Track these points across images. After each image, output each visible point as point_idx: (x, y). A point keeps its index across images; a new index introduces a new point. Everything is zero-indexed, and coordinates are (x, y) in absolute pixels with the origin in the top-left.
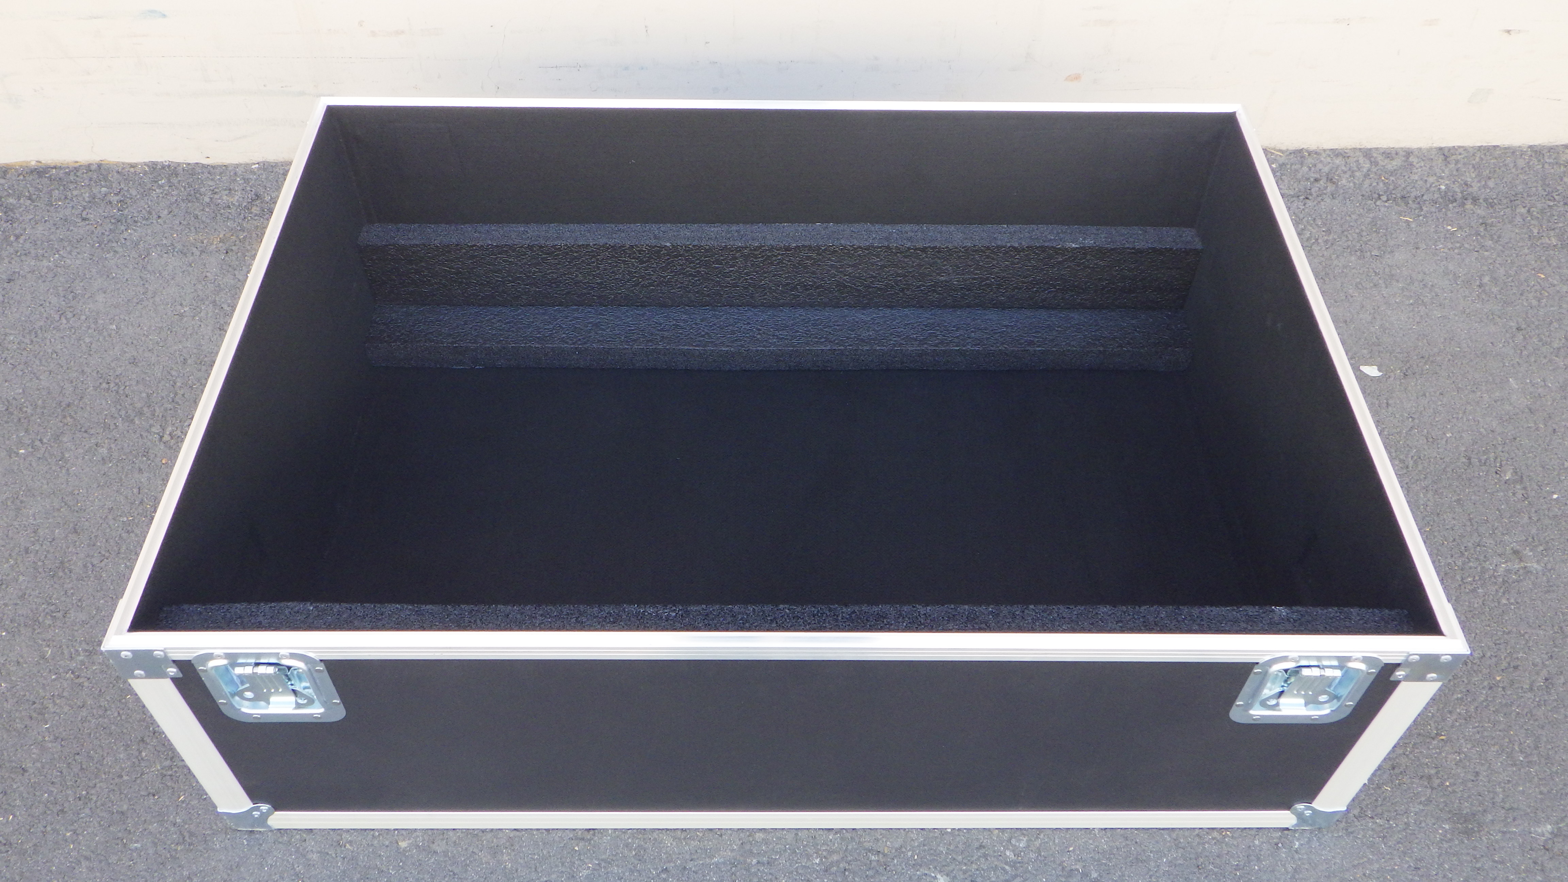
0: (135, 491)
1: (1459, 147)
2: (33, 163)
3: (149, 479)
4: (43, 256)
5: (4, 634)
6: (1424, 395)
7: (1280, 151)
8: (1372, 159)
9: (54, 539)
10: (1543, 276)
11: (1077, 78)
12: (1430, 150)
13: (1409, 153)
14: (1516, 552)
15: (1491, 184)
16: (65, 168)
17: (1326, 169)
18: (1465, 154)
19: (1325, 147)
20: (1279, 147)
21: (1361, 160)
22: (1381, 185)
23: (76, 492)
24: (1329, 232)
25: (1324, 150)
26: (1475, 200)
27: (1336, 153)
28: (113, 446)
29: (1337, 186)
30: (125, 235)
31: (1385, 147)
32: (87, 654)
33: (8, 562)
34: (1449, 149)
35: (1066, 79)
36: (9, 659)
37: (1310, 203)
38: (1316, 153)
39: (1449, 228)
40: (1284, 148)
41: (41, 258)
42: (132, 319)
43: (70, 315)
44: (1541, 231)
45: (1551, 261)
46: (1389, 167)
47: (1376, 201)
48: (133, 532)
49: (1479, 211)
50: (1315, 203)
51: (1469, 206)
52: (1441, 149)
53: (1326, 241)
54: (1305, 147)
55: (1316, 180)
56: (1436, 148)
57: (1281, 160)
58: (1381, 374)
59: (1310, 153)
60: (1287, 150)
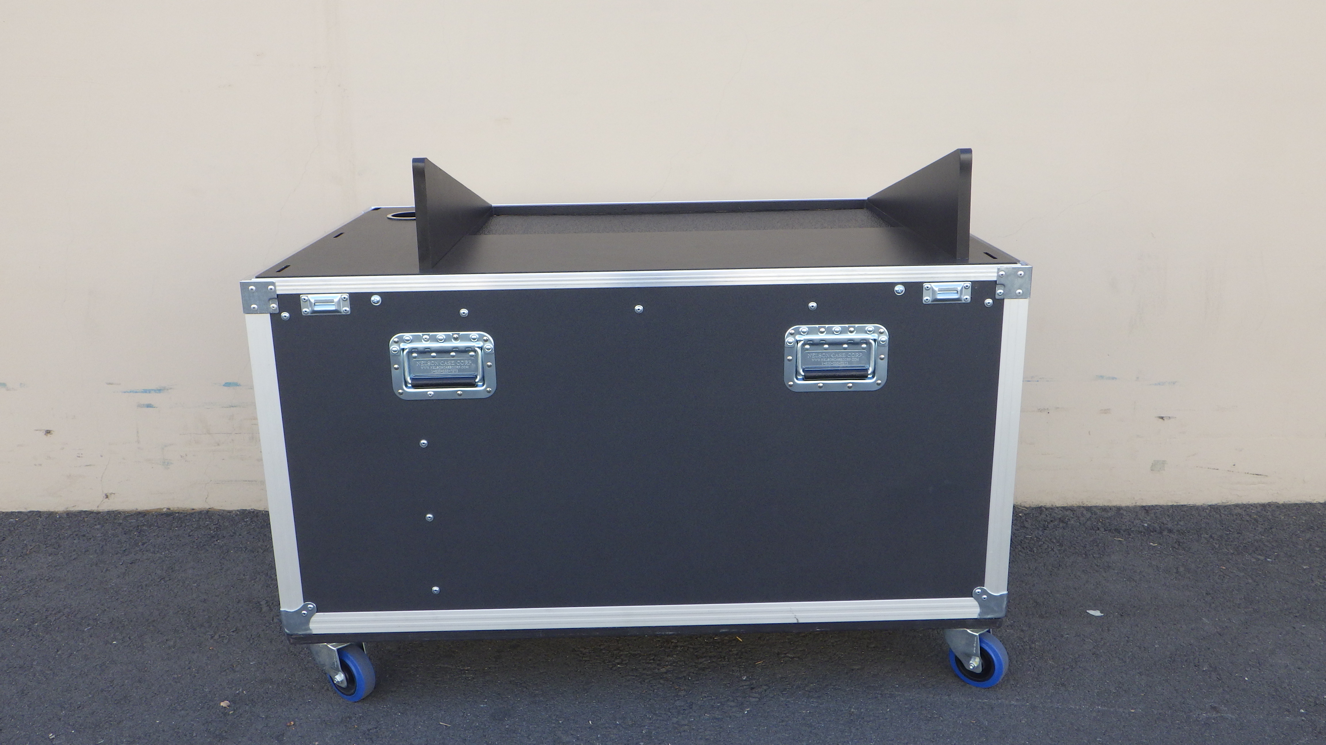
0: (187, 663)
1: (1156, 505)
2: (165, 510)
3: (198, 657)
4: (158, 552)
5: (73, 731)
6: (1137, 625)
7: (1024, 507)
8: (1093, 512)
9: (123, 685)
10: (1224, 568)
12: (1135, 507)
13: (1119, 509)
14: (1214, 708)
15: (1182, 523)
16: (184, 513)
17: (1059, 516)
18: (1161, 509)
19: (1057, 506)
20: (1023, 504)
21: (1085, 512)
22: (1100, 524)
23: (146, 662)
24: (1061, 545)
25: (1057, 508)
26: (1170, 531)
27: (1064, 509)
28: (178, 641)
29: (1067, 524)
30: (216, 543)
31: (1101, 505)
33: (87, 695)
34: (1149, 507)
37: (1046, 531)
38: (1051, 508)
39: (1151, 544)
40: (1027, 506)
41: (156, 553)
42: (209, 581)
43: (167, 579)
44: (1221, 546)
45: (1230, 561)
46: (1106, 516)
47: (1096, 530)
48: (179, 682)
49: (1173, 536)
50: (1051, 531)
51: (1165, 533)
52: (1143, 507)
53: (1059, 550)
54: (1043, 505)
55: (1052, 521)
56: (1139, 506)
57: (1027, 512)
58: (1103, 614)
59: (1047, 509)
60: (1030, 507)
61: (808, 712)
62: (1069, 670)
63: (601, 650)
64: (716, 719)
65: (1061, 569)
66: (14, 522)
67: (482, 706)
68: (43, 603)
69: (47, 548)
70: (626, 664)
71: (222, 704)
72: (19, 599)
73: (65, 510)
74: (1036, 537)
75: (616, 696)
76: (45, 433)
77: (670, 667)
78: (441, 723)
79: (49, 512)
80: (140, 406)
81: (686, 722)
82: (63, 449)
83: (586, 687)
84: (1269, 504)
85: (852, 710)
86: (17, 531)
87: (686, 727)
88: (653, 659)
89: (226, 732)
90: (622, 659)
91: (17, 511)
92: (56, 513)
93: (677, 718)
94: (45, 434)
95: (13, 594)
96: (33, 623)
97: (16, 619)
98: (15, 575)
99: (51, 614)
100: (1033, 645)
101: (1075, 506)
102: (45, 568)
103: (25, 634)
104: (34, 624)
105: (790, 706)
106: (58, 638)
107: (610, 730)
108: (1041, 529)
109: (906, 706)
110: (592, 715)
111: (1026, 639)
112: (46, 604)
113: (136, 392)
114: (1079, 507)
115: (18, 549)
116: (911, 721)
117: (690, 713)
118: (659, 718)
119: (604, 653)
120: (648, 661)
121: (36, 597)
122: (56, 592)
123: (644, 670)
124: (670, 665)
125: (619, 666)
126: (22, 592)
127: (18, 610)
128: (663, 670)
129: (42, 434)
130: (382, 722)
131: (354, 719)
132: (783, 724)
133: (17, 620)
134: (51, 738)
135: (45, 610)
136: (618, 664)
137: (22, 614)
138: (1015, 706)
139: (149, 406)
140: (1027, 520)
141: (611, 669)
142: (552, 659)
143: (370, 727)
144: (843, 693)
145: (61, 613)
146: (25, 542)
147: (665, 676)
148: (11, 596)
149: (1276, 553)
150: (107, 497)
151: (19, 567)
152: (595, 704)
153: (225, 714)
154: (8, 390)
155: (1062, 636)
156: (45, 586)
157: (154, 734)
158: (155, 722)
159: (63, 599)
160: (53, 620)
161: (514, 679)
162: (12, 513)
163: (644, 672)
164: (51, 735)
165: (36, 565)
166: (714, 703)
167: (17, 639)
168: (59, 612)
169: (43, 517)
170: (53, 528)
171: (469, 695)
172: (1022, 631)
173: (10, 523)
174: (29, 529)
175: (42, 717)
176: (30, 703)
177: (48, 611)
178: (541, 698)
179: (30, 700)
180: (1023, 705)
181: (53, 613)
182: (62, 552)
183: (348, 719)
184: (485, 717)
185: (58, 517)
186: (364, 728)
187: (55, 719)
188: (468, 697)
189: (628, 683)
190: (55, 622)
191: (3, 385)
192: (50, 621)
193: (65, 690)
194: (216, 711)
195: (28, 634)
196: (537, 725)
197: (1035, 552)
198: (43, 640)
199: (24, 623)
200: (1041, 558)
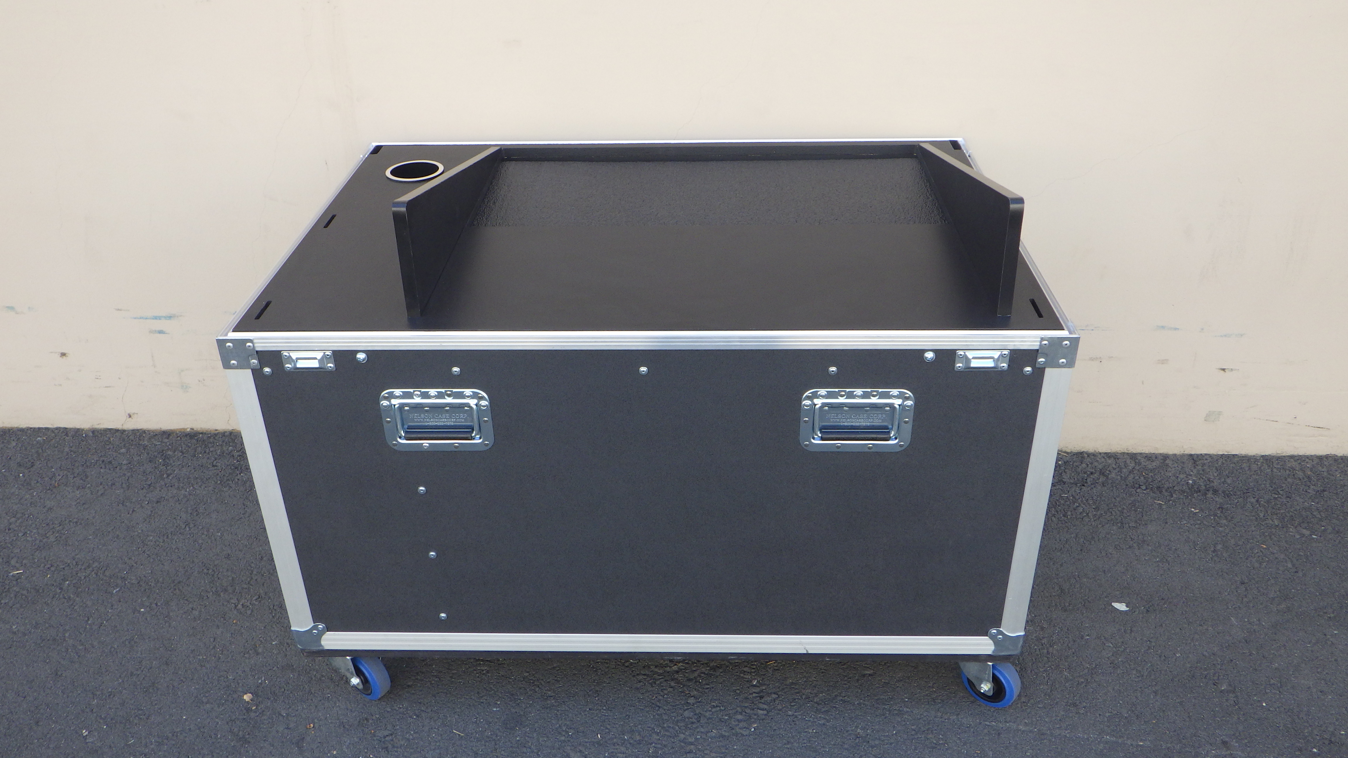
0: (212, 640)
1: (1206, 454)
2: (188, 430)
3: (222, 633)
4: (182, 487)
6: (1161, 625)
7: (1065, 452)
8: (1137, 461)
9: (151, 668)
10: (1265, 547)
12: (1183, 456)
13: (1165, 457)
14: (1224, 743)
15: (1229, 481)
16: (208, 434)
17: (1100, 467)
18: (1209, 459)
19: (1101, 451)
21: (1128, 461)
22: (1142, 478)
23: (173, 638)
24: (1097, 509)
25: (1100, 453)
26: (1215, 492)
27: (1108, 455)
28: (203, 610)
29: (1107, 478)
30: (239, 477)
31: (1147, 452)
32: (157, 744)
33: (117, 680)
34: (1198, 455)
36: (104, 744)
37: (1084, 488)
38: (1093, 455)
39: (1193, 510)
40: (1069, 451)
41: (181, 488)
42: (232, 529)
43: (192, 525)
44: (1266, 515)
45: (1273, 537)
46: (1150, 467)
47: (1137, 489)
48: (204, 666)
49: (1217, 499)
51: (1210, 495)
52: (1191, 455)
53: (1095, 515)
54: (1085, 451)
55: (1092, 473)
56: (1187, 455)
58: (1128, 609)
59: (1089, 455)
60: (1071, 452)
61: (814, 731)
62: (1084, 685)
64: (723, 737)
65: (1093, 542)
66: (42, 441)
67: (495, 709)
68: (73, 554)
69: (75, 479)
71: (245, 697)
72: (49, 548)
73: (91, 427)
74: (1072, 495)
76: (60, 355)
77: (681, 664)
78: (455, 731)
79: (75, 428)
80: (152, 332)
82: (80, 371)
83: (597, 689)
84: (1327, 457)
85: (859, 731)
86: (45, 454)
87: (692, 747)
89: (249, 734)
91: (44, 427)
92: (83, 430)
93: (684, 734)
94: (61, 357)
95: (44, 541)
96: (64, 580)
97: (48, 574)
98: (45, 515)
99: (81, 569)
100: (1051, 649)
101: (1120, 452)
102: (74, 506)
103: (57, 596)
104: (65, 582)
105: (797, 722)
106: (88, 602)
107: (618, 747)
108: (1079, 485)
109: (913, 727)
110: (601, 726)
111: (1044, 641)
112: (76, 555)
113: (146, 319)
114: (1124, 454)
115: (46, 479)
117: (697, 727)
118: (666, 733)
121: (66, 545)
122: (84, 539)
124: (683, 662)
126: (52, 539)
127: (49, 562)
129: (57, 356)
130: (398, 727)
131: (371, 721)
132: (788, 746)
133: (49, 576)
134: (84, 735)
135: (74, 564)
137: (53, 569)
138: (1023, 732)
139: (161, 332)
140: (1066, 470)
143: (386, 733)
145: (91, 569)
146: (53, 470)
147: (676, 676)
148: (42, 543)
149: (1323, 528)
150: (130, 416)
151: (49, 504)
152: (604, 711)
153: (248, 710)
154: (17, 313)
155: (1082, 637)
156: (74, 531)
157: (181, 734)
158: (182, 717)
159: (91, 549)
160: (83, 578)
161: (527, 674)
162: (39, 429)
164: (84, 731)
165: (65, 502)
166: (722, 716)
167: (49, 602)
168: (89, 567)
169: (70, 435)
170: (80, 450)
171: (483, 694)
172: (1042, 629)
173: (38, 442)
174: (56, 452)
175: (76, 706)
176: (64, 688)
177: (78, 565)
178: (553, 701)
179: (64, 684)
180: (1031, 731)
181: (83, 568)
182: (89, 485)
183: (365, 722)
184: (497, 724)
185: (84, 435)
186: (380, 734)
187: (88, 710)
188: (482, 697)
189: (639, 685)
190: (85, 580)
191: (11, 308)
192: (80, 579)
193: (97, 672)
194: (239, 706)
195: (59, 596)
196: (548, 737)
197: (1069, 517)
198: (74, 604)
199: (55, 581)
200: (1074, 526)
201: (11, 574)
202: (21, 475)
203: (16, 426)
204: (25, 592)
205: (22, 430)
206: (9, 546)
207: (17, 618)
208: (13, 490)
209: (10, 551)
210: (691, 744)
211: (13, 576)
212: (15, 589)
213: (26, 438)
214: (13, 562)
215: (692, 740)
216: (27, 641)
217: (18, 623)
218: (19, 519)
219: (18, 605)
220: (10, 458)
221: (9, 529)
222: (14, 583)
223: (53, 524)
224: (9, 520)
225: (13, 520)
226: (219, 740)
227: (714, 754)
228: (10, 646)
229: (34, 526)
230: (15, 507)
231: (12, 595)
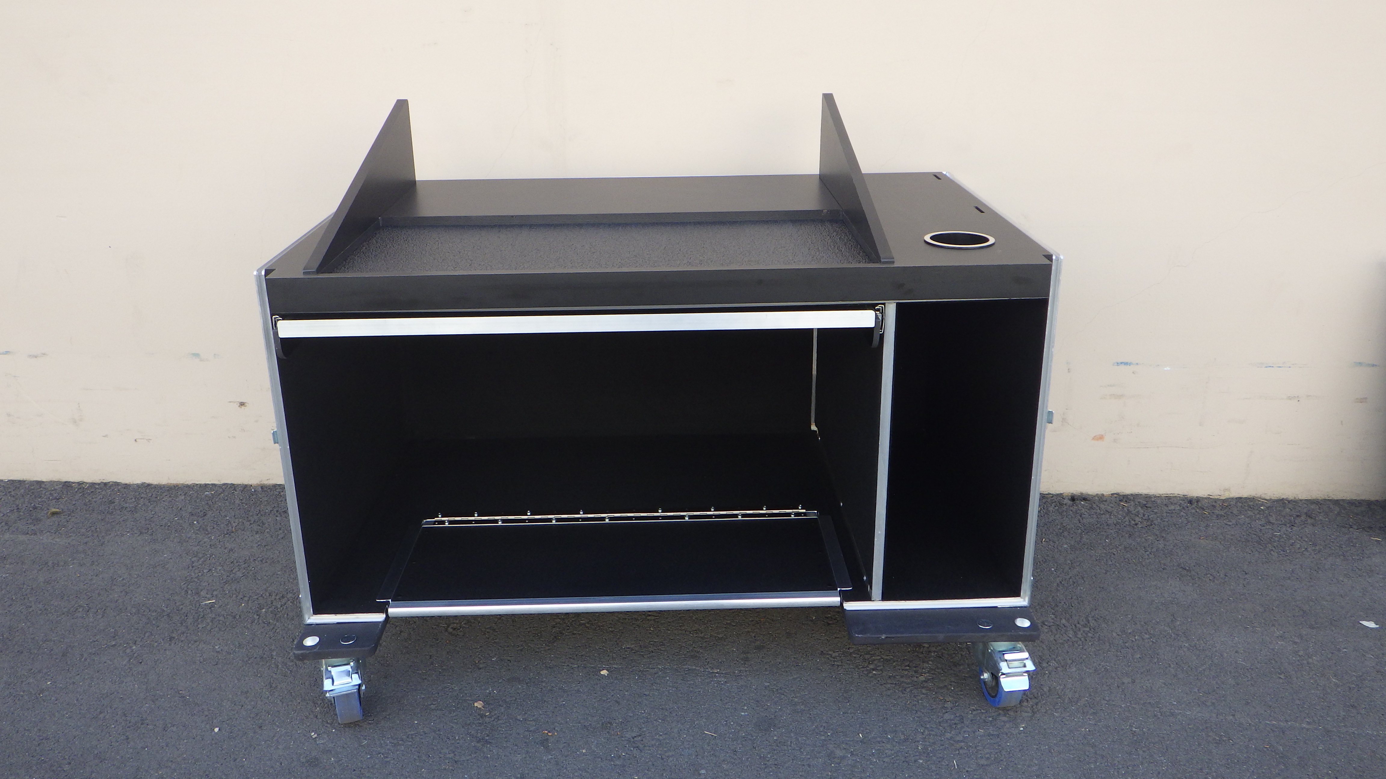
0: (427, 657)
3: (437, 651)
5: (334, 730)
7: (1266, 500)
8: (1340, 506)
9: (370, 681)
11: (1101, 438)
17: (1305, 510)
19: (1301, 498)
20: (1263, 496)
21: (1332, 506)
22: (1351, 520)
23: (386, 656)
24: (1315, 544)
25: (1301, 500)
27: (1310, 501)
28: (412, 633)
29: (1315, 519)
31: (1348, 499)
32: (393, 744)
35: (1093, 439)
36: (337, 745)
37: (1295, 528)
38: (1294, 502)
40: (1268, 498)
46: (1355, 511)
47: (1349, 528)
48: (426, 679)
50: (1300, 528)
53: (1314, 550)
55: (1298, 516)
57: (1269, 505)
58: (1378, 626)
59: (1289, 502)
60: (1271, 499)
62: (1356, 690)
63: (851, 654)
64: (993, 735)
65: (1320, 572)
66: (210, 495)
67: (743, 714)
68: (265, 587)
69: (252, 525)
70: (881, 670)
71: (476, 704)
72: (238, 582)
73: (259, 484)
74: (1285, 534)
75: (880, 707)
76: (239, 404)
78: (706, 732)
79: (243, 484)
81: (961, 739)
82: (257, 421)
83: (845, 695)
85: (1134, 729)
86: (216, 506)
87: (963, 744)
88: (908, 666)
89: (488, 736)
90: (876, 665)
91: (210, 483)
92: (251, 486)
93: (950, 733)
94: (239, 406)
95: (231, 576)
97: (242, 603)
98: (227, 555)
99: (275, 599)
100: (1310, 660)
102: (256, 548)
103: (256, 621)
104: (261, 609)
105: (1067, 723)
106: (290, 626)
107: (883, 744)
108: (1288, 525)
110: (860, 727)
111: (1301, 653)
112: (268, 587)
114: (1325, 500)
115: (222, 526)
116: (1199, 745)
117: (962, 727)
118: (931, 733)
119: (855, 657)
120: (903, 668)
121: (255, 579)
122: (274, 574)
123: (902, 677)
124: (928, 672)
125: (874, 672)
126: (239, 574)
127: (241, 594)
128: (922, 678)
129: (236, 405)
130: (645, 729)
131: (615, 725)
132: (1064, 743)
133: (243, 605)
134: (314, 737)
135: (268, 595)
136: (873, 670)
137: (246, 599)
138: (1308, 730)
140: (1271, 514)
141: (867, 675)
142: (803, 663)
143: (634, 735)
144: (1120, 710)
145: (286, 599)
146: (228, 518)
147: (926, 685)
148: (229, 578)
151: (229, 546)
152: (860, 715)
153: (482, 716)
154: (201, 360)
155: (1339, 650)
156: (261, 568)
159: (282, 583)
160: (279, 606)
161: (768, 684)
162: (206, 485)
163: (902, 680)
164: (313, 734)
165: (246, 544)
166: (986, 717)
167: (249, 626)
168: (283, 597)
169: (238, 490)
170: (252, 502)
171: (726, 701)
172: (1295, 643)
173: (206, 496)
174: (228, 504)
175: (298, 713)
176: (281, 697)
177: (272, 596)
178: (802, 707)
179: (281, 694)
180: (1316, 729)
181: (277, 597)
182: (268, 530)
183: (609, 725)
184: (749, 726)
185: (253, 490)
186: (628, 735)
187: (312, 716)
188: (726, 703)
189: (889, 692)
190: (281, 608)
191: (196, 355)
192: (276, 608)
193: (313, 685)
194: (472, 712)
195: (258, 621)
196: (806, 737)
197: (1288, 551)
198: (275, 628)
199: (251, 608)
200: (1296, 558)
201: (204, 603)
202: (195, 522)
203: (181, 483)
204: (221, 618)
205: (188, 486)
206: (196, 580)
207: (218, 639)
208: (189, 535)
209: (198, 584)
210: (961, 741)
211: (205, 604)
212: (210, 615)
213: (194, 492)
214: (203, 593)
215: (960, 738)
216: (233, 659)
217: (220, 644)
218: (200, 558)
219: (216, 629)
220: (181, 509)
221: (193, 567)
222: (209, 610)
223: (237, 562)
224: (190, 559)
225: (194, 559)
226: (458, 741)
227: (987, 750)
228: (215, 663)
229: (218, 564)
230: (195, 549)
231: (208, 621)
